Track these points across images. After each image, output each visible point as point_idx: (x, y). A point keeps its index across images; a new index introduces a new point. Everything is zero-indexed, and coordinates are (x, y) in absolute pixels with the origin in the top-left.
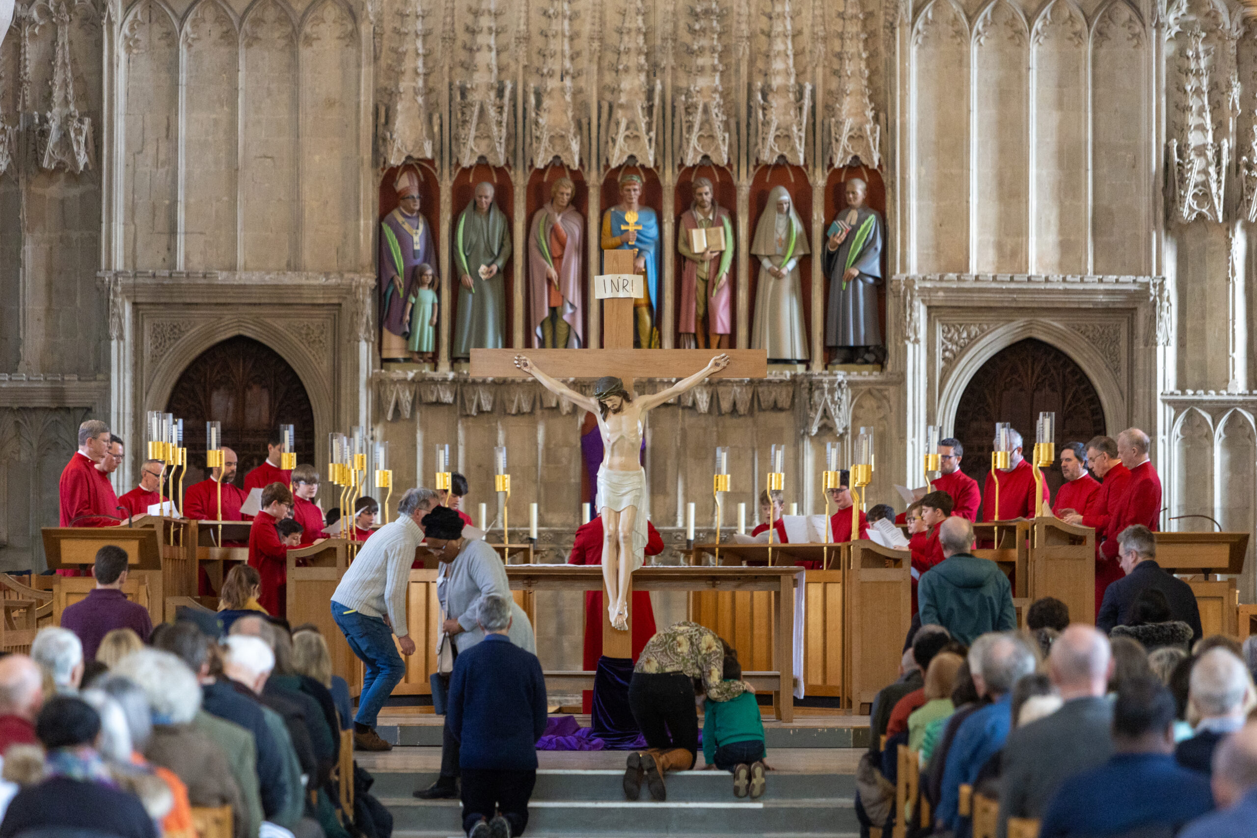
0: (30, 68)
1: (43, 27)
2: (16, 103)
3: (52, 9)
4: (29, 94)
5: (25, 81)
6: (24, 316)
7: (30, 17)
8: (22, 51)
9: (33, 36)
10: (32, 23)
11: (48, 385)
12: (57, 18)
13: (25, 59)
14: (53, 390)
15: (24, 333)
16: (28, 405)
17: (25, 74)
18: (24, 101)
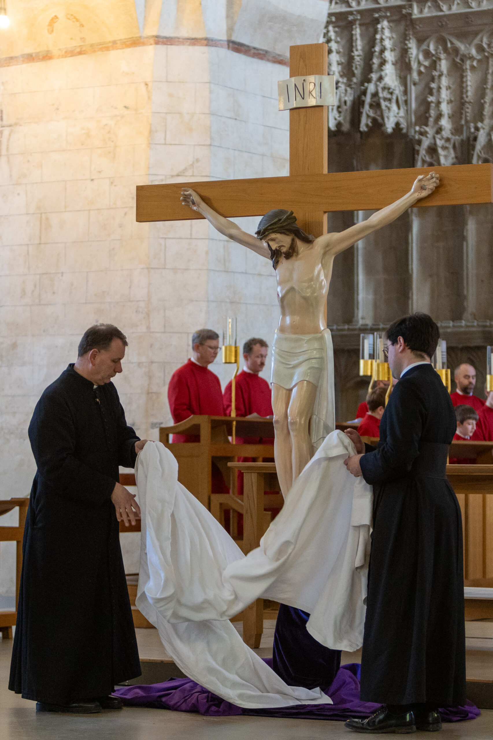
0: (470, 93)
1: (479, 61)
2: (461, 118)
3: (485, 46)
4: (469, 110)
5: (466, 102)
6: (467, 278)
7: (469, 54)
8: (464, 80)
9: (473, 68)
10: (472, 58)
11: (480, 329)
12: (488, 52)
13: (467, 86)
14: (484, 332)
15: (468, 291)
16: (469, 345)
17: (467, 97)
18: (466, 116)
